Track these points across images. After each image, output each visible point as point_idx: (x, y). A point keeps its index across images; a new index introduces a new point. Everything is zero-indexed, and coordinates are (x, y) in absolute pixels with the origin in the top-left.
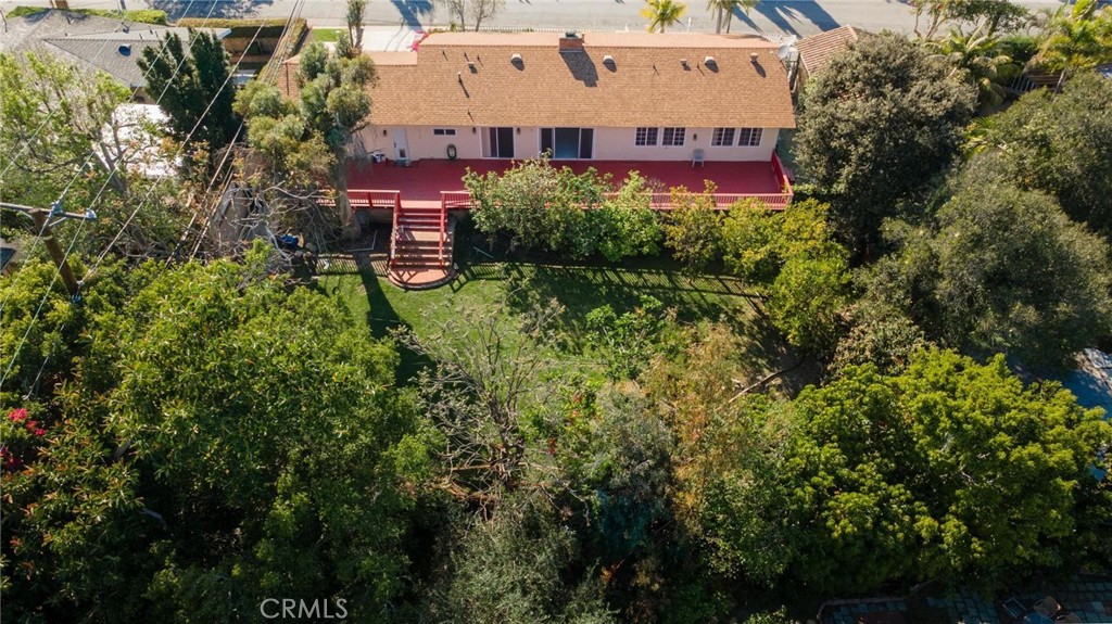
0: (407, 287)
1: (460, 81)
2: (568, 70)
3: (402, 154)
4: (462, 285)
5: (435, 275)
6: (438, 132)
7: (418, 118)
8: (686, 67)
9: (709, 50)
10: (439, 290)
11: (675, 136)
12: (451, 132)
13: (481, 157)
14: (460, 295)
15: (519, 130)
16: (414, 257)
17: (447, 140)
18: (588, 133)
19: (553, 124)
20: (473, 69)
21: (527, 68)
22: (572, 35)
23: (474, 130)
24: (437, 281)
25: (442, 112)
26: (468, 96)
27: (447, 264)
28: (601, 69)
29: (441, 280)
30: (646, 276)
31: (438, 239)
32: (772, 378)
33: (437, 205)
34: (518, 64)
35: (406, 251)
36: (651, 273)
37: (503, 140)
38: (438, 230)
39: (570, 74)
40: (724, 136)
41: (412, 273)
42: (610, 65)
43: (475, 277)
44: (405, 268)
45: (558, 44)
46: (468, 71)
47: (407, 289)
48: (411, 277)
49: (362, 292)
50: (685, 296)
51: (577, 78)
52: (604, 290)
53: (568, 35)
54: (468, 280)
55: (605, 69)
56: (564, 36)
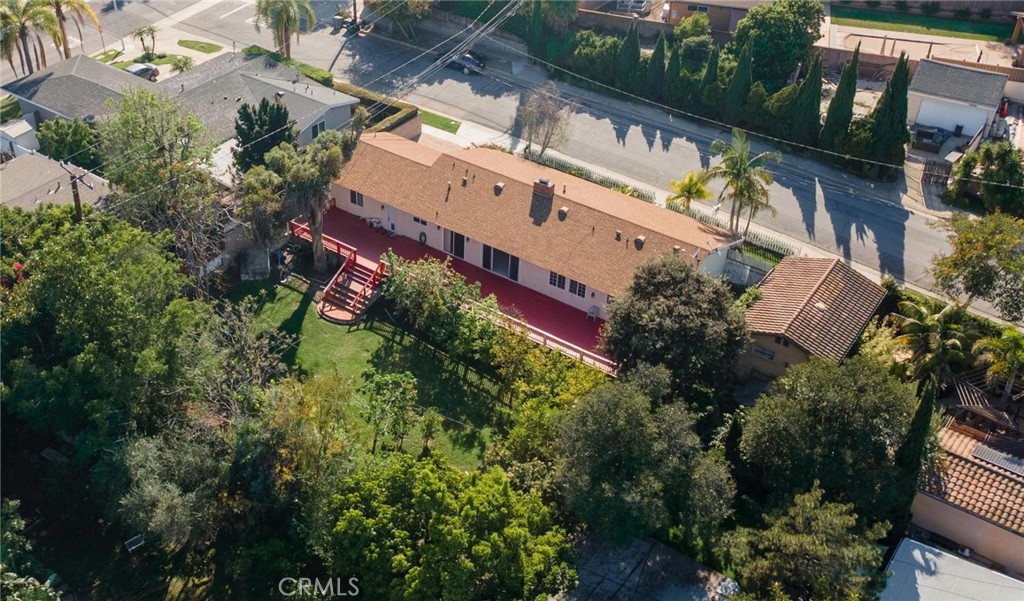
0: (322, 315)
1: (449, 189)
2: (529, 208)
3: (393, 227)
4: (357, 329)
5: (347, 316)
6: (416, 220)
7: (402, 204)
8: (618, 237)
9: (645, 231)
10: (340, 327)
11: (578, 289)
12: (424, 223)
13: (442, 250)
14: (351, 336)
15: (468, 239)
16: (338, 299)
17: (421, 228)
18: (515, 260)
19: (493, 244)
20: (465, 183)
21: (501, 196)
22: (546, 183)
23: (439, 227)
24: (343, 321)
25: (422, 207)
26: (446, 201)
27: (358, 312)
28: (554, 214)
29: (348, 321)
30: (485, 381)
33: (373, 266)
34: (498, 191)
35: (339, 292)
37: (458, 241)
38: (363, 284)
39: (528, 212)
41: (333, 308)
42: (562, 216)
43: (371, 329)
44: (332, 303)
45: (532, 184)
46: (460, 183)
47: (322, 317)
48: (331, 310)
49: (295, 307)
51: (531, 215)
53: (542, 182)
54: (365, 328)
55: (556, 217)
56: (538, 182)
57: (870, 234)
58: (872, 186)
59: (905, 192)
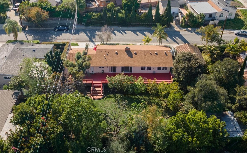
0: (94, 99)
1: (105, 57)
2: (127, 55)
3: (92, 72)
4: (106, 99)
5: (100, 97)
6: (100, 67)
7: (96, 65)
8: (151, 54)
9: (156, 51)
10: (101, 100)
11: (149, 68)
12: (103, 67)
13: (109, 72)
14: (106, 101)
15: (117, 67)
16: (96, 93)
17: (102, 69)
18: (131, 68)
19: (124, 66)
20: (107, 55)
22: (128, 48)
23: (108, 67)
24: (101, 98)
25: (101, 64)
26: (106, 60)
27: (103, 95)
28: (134, 54)
30: (143, 97)
31: (101, 90)
32: (168, 117)
33: (100, 82)
34: (117, 53)
35: (94, 92)
36: (144, 96)
37: (113, 69)
38: (101, 88)
39: (127, 56)
40: (159, 68)
41: (95, 96)
42: (136, 54)
43: (108, 97)
45: (125, 49)
48: (95, 97)
50: (151, 101)
51: (129, 56)
52: (135, 100)
53: (127, 48)
54: (107, 98)
55: (135, 55)
56: (126, 48)
57: (177, 38)
58: (168, 28)
59: (174, 28)
